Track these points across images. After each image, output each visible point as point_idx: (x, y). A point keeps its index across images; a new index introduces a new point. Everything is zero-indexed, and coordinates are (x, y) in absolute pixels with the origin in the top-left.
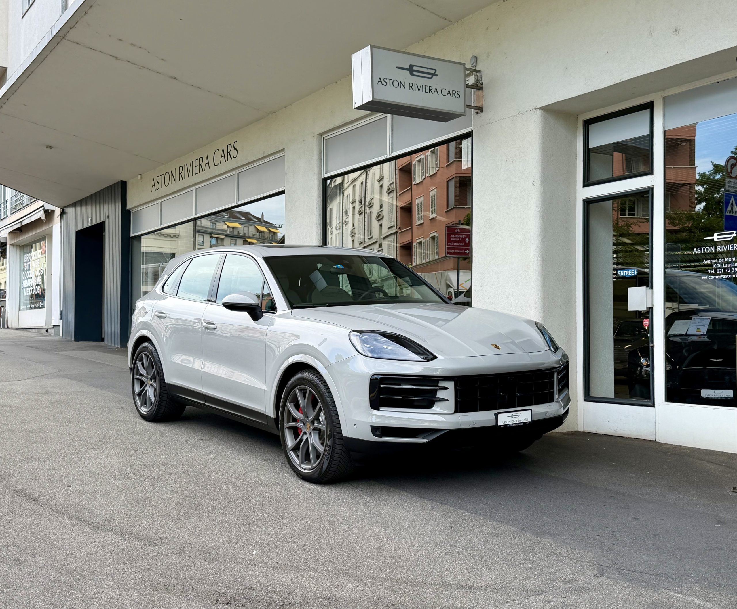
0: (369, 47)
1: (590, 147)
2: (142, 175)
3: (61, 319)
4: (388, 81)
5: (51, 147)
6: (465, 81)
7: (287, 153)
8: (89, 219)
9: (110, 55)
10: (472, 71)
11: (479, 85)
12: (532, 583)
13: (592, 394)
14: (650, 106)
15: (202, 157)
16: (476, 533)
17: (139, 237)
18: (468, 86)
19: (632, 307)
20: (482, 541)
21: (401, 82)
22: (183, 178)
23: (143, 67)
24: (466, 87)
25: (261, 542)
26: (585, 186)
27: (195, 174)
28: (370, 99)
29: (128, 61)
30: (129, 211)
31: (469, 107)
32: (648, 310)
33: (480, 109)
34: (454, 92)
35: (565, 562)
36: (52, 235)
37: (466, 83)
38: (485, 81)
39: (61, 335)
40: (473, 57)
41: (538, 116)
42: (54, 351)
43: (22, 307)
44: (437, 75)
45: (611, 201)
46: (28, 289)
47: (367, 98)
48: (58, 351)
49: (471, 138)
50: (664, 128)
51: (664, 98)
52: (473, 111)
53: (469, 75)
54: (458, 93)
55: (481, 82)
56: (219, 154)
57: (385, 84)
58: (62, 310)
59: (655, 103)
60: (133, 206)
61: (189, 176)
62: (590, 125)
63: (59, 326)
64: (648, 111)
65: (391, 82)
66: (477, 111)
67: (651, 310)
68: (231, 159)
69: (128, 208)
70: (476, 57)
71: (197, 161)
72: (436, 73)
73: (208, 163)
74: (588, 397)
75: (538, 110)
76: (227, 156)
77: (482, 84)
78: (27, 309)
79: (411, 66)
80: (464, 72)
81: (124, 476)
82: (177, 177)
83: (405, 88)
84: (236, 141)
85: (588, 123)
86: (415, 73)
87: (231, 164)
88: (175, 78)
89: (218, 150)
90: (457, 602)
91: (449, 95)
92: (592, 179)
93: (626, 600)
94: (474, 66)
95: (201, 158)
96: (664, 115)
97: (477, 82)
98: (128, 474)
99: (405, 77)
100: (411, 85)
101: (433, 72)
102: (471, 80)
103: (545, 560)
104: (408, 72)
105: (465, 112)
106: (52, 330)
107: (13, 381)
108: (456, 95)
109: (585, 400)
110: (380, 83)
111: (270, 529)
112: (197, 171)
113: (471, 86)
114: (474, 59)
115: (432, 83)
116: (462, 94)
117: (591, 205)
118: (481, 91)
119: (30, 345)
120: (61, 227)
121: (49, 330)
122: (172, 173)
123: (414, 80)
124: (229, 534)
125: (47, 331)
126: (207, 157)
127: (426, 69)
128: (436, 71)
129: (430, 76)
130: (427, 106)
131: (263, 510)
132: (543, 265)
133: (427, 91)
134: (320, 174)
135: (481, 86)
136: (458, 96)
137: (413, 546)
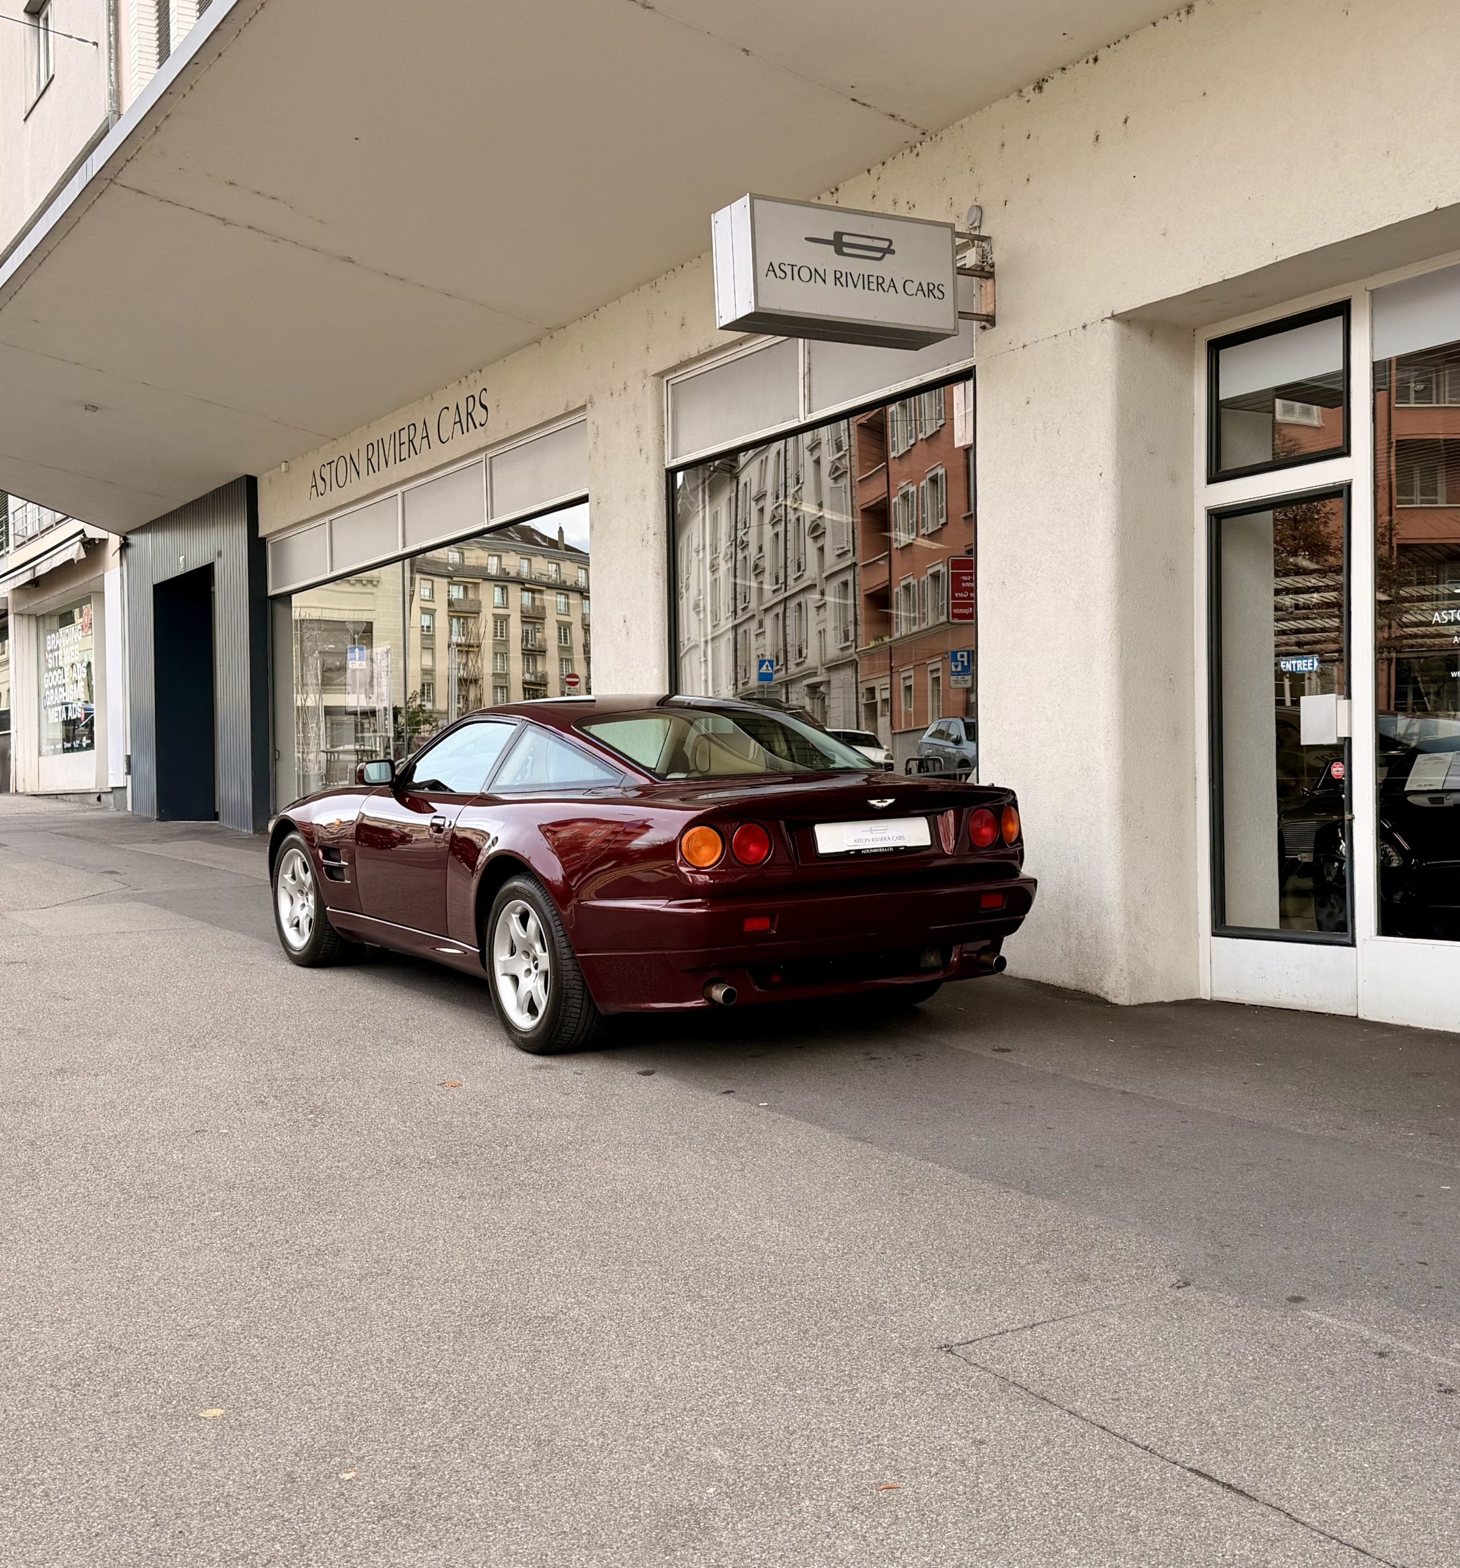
0: (747, 197)
1: (1220, 399)
2: (291, 462)
3: (129, 773)
4: (788, 270)
5: (95, 408)
6: (954, 261)
7: (590, 414)
8: (181, 558)
9: (212, 216)
10: (971, 237)
11: (987, 269)
12: (1046, 1300)
13: (1230, 922)
14: (1342, 310)
15: (414, 425)
16: (951, 1207)
17: (286, 598)
18: (962, 271)
19: (1308, 737)
20: (959, 1222)
21: (816, 270)
22: (376, 470)
23: (282, 238)
24: (959, 274)
25: (521, 1228)
26: (1210, 481)
27: (401, 460)
28: (749, 309)
29: (250, 227)
30: (264, 539)
31: (963, 315)
32: (1342, 743)
33: (990, 320)
34: (931, 287)
35: (1119, 1259)
36: (103, 593)
37: (958, 265)
38: (998, 257)
39: (130, 809)
40: (971, 209)
41: (1108, 335)
42: (115, 843)
43: (44, 749)
44: (893, 252)
45: (1271, 512)
46: (56, 709)
47: (746, 308)
48: (122, 843)
49: (972, 381)
50: (1372, 356)
51: (1372, 291)
52: (976, 325)
53: (965, 247)
54: (940, 287)
55: (990, 262)
56: (449, 417)
57: (783, 275)
58: (129, 753)
59: (1353, 303)
60: (272, 531)
61: (387, 464)
62: (1221, 351)
63: (125, 788)
64: (1340, 319)
65: (796, 271)
66: (983, 323)
67: (1346, 743)
68: (476, 427)
69: (261, 534)
70: (979, 208)
71: (404, 433)
72: (892, 248)
73: (427, 436)
74: (1221, 927)
75: (1109, 321)
76: (466, 421)
77: (992, 266)
78: (55, 752)
79: (838, 235)
80: (953, 242)
81: (256, 1102)
82: (363, 466)
83: (824, 281)
84: (485, 390)
85: (1216, 346)
86: (846, 250)
87: (475, 438)
88: (350, 260)
89: (447, 408)
90: (893, 1335)
91: (920, 293)
92: (1228, 465)
93: (1226, 1330)
94: (975, 228)
95: (412, 427)
96: (1372, 327)
97: (983, 262)
98: (263, 1099)
99: (827, 259)
100: (838, 275)
101: (885, 245)
102: (971, 258)
103: (1079, 1256)
104: (832, 247)
105: (956, 328)
106: (110, 798)
107: (28, 909)
108: (936, 292)
109: (1214, 935)
110: (771, 274)
111: (542, 1203)
112: (404, 455)
113: (968, 272)
114: (975, 214)
115: (886, 268)
116: (948, 289)
117: (1224, 522)
118: (990, 282)
119: (64, 830)
120: (122, 575)
121: (103, 797)
122: (351, 458)
123: (846, 264)
124: (460, 1213)
125: (99, 799)
126: (425, 423)
127: (870, 240)
128: (891, 242)
129: (879, 255)
130: (873, 319)
131: (531, 1167)
132: (1121, 654)
133: (873, 286)
134: (662, 458)
135: (991, 270)
136: (941, 296)
137: (821, 1232)
